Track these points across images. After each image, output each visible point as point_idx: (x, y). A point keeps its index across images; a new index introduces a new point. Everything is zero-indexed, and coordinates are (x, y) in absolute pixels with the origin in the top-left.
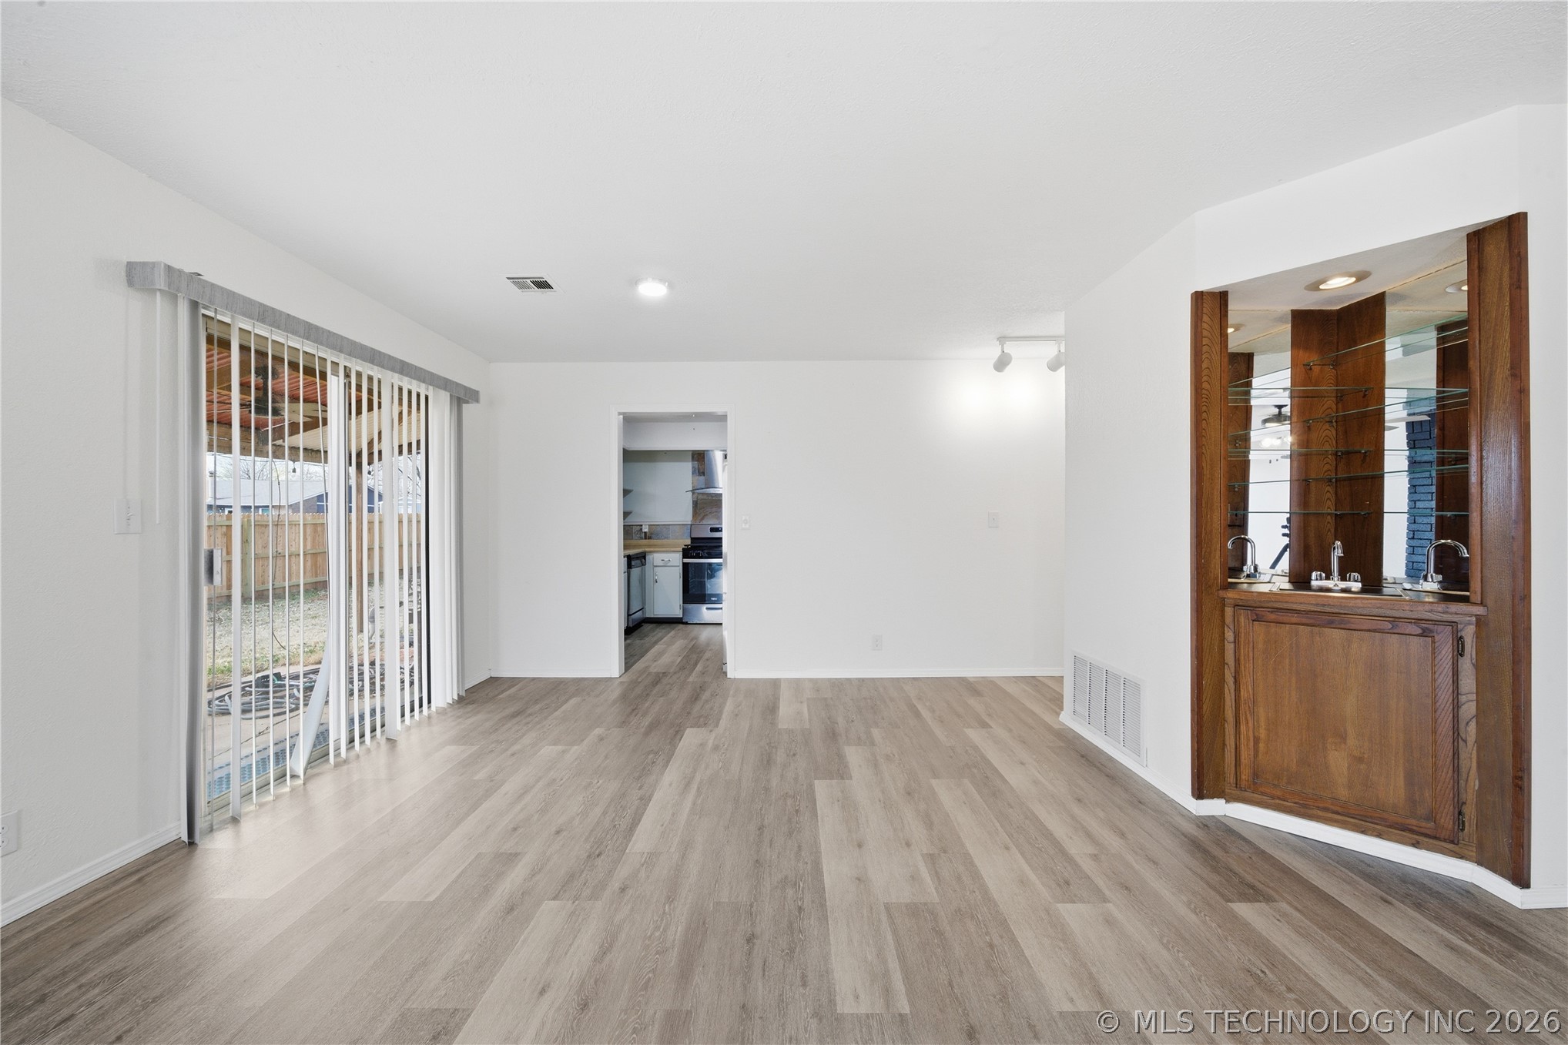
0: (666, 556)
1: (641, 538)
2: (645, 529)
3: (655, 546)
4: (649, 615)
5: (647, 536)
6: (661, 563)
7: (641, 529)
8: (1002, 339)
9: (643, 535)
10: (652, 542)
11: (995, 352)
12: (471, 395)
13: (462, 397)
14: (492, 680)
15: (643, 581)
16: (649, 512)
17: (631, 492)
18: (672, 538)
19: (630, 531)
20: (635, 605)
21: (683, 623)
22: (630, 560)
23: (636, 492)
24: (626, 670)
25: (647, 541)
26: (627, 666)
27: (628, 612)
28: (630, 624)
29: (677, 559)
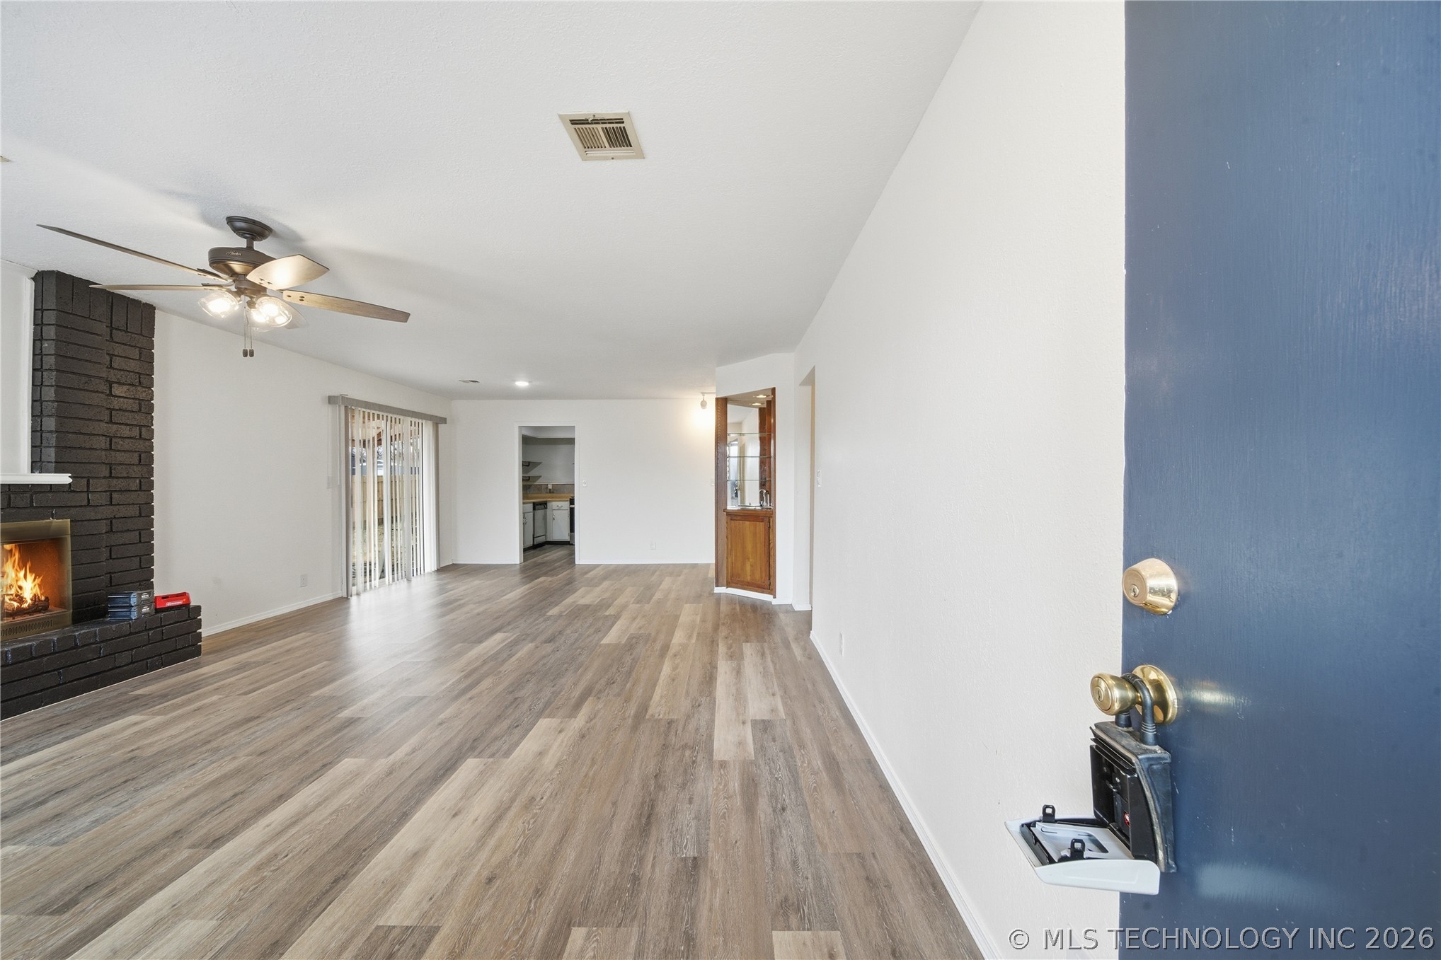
0: (561, 504)
1: (547, 493)
2: (550, 487)
3: (556, 497)
4: (549, 539)
5: (550, 491)
6: (557, 508)
7: (548, 487)
8: (703, 394)
9: (548, 491)
10: (554, 495)
11: (702, 398)
12: (444, 420)
13: (438, 421)
14: (453, 565)
15: (545, 518)
16: (552, 476)
17: (540, 463)
18: (566, 492)
19: (540, 488)
20: (539, 532)
21: (569, 544)
22: (535, 505)
23: (536, 464)
24: (524, 561)
25: (550, 495)
26: (525, 559)
27: (534, 535)
28: (535, 543)
29: (566, 505)
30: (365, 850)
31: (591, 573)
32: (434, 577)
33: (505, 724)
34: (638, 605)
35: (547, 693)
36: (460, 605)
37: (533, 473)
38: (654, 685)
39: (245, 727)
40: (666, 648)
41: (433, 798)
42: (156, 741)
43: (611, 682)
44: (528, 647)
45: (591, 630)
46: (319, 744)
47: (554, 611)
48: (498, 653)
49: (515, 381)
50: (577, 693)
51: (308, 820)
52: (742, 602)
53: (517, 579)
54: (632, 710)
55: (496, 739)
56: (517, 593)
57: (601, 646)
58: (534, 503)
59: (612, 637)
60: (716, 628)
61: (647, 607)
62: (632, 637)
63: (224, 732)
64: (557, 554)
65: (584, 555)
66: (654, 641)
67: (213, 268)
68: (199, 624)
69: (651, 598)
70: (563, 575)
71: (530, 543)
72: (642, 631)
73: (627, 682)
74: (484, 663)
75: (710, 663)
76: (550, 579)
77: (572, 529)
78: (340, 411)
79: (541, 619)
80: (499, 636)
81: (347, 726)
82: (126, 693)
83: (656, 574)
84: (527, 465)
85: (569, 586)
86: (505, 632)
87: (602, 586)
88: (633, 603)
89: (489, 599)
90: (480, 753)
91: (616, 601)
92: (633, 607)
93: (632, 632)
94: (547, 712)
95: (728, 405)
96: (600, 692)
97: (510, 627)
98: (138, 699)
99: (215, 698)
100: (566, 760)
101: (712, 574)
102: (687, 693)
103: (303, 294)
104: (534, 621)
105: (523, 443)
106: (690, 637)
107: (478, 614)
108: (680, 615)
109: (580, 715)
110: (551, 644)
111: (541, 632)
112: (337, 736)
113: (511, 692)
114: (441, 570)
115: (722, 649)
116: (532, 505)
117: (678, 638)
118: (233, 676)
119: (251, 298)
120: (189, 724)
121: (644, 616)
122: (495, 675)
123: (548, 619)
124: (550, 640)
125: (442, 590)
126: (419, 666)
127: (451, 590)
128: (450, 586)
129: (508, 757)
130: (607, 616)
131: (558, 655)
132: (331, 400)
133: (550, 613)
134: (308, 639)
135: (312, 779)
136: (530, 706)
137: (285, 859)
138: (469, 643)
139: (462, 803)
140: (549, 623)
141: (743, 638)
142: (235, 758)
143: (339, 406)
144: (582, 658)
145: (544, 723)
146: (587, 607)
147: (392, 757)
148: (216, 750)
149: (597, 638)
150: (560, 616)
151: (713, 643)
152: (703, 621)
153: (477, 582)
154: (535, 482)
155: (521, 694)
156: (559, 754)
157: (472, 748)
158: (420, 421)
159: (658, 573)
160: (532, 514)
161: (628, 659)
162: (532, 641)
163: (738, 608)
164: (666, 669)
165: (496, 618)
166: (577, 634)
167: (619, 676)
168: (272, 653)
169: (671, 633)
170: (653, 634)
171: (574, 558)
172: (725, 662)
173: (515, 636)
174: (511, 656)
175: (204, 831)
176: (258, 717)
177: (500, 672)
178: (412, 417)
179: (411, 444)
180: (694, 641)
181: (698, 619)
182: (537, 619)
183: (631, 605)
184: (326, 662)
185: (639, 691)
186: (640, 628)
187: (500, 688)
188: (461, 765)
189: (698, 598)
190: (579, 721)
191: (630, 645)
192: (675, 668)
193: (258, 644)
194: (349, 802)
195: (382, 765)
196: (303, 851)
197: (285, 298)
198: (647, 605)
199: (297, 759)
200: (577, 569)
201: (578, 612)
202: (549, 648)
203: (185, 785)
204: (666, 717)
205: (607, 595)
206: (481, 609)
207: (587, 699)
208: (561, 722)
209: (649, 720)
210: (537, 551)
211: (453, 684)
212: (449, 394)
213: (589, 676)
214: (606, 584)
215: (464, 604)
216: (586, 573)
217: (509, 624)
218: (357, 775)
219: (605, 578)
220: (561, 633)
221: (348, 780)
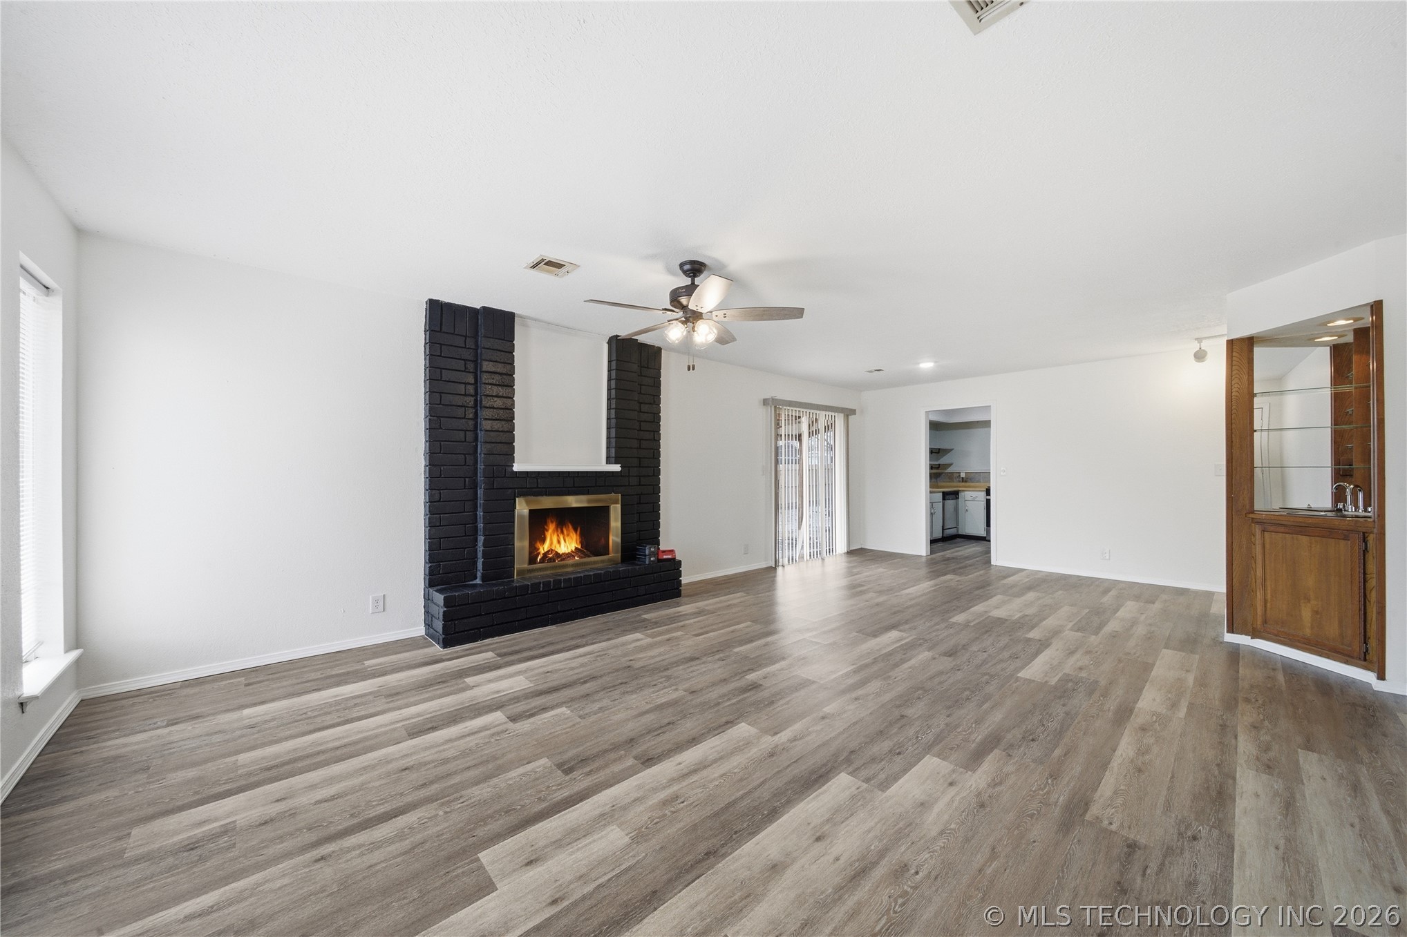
0: (974, 494)
1: (960, 481)
2: (963, 475)
3: (969, 487)
4: (961, 532)
5: (963, 480)
6: (970, 499)
7: (960, 476)
8: (1199, 340)
9: (961, 480)
10: (967, 484)
11: (1195, 347)
13: (848, 413)
14: (862, 549)
15: (956, 509)
16: (964, 464)
17: (951, 450)
18: (981, 481)
19: (951, 477)
20: (949, 524)
21: (985, 539)
22: (945, 495)
23: (946, 451)
24: (931, 554)
25: (963, 484)
26: (932, 552)
27: (943, 527)
28: (945, 535)
29: (982, 495)
30: (736, 833)
31: (1009, 579)
32: (844, 559)
33: (886, 745)
34: (1079, 634)
35: (940, 722)
36: (861, 592)
37: (944, 460)
38: (1104, 766)
39: (688, 665)
40: (1124, 713)
41: (802, 805)
42: (641, 658)
43: (1029, 737)
44: (924, 655)
45: (1006, 654)
46: (729, 699)
47: (960, 618)
48: (890, 654)
49: (919, 363)
50: (978, 736)
51: (704, 773)
52: (1293, 671)
53: (923, 571)
54: (1061, 795)
55: (873, 760)
56: (922, 588)
57: (1017, 679)
58: (943, 493)
59: (1035, 670)
60: (1230, 703)
61: (1093, 640)
62: (1066, 679)
63: (677, 663)
64: (972, 549)
65: (1002, 554)
66: (1105, 695)
67: (672, 306)
68: (680, 574)
69: (1100, 628)
70: (974, 576)
71: (938, 534)
72: (1084, 674)
73: (1056, 746)
74: (875, 661)
75: (1218, 765)
76: (958, 578)
77: (988, 524)
78: (771, 409)
79: (943, 625)
80: (894, 634)
81: (750, 690)
82: (639, 615)
83: (1111, 593)
84: (935, 452)
85: (983, 589)
86: (901, 631)
87: (1023, 598)
88: (1071, 629)
89: (890, 590)
90: (854, 771)
91: (1044, 622)
92: (1070, 635)
93: (1067, 671)
94: (936, 749)
95: (1256, 349)
96: (1012, 746)
97: (907, 626)
98: (644, 621)
99: (679, 633)
100: (954, 830)
101: (1220, 608)
102: (1168, 806)
103: (725, 312)
104: (935, 625)
105: (930, 429)
106: (1174, 706)
107: (877, 605)
108: (1153, 665)
109: (980, 770)
110: (950, 659)
111: (942, 640)
112: (745, 696)
113: (898, 707)
114: (850, 553)
115: (1245, 746)
116: (941, 494)
117: (1149, 701)
118: (694, 618)
119: (693, 323)
120: (662, 649)
121: (1088, 652)
122: (884, 679)
123: (951, 626)
124: (951, 653)
125: (850, 573)
126: (816, 647)
127: (857, 574)
128: (855, 570)
129: (883, 791)
130: (1029, 640)
131: (959, 675)
132: (765, 402)
133: (954, 620)
134: (742, 599)
135: (716, 732)
136: (917, 732)
137: (682, 805)
138: (863, 634)
139: (827, 827)
140: (951, 631)
141: (1299, 739)
142: (677, 689)
143: (771, 407)
144: (991, 688)
145: (930, 763)
146: (1000, 621)
147: (777, 738)
148: (669, 678)
149: (1012, 667)
150: (966, 625)
151: (1225, 730)
152: (1202, 682)
153: (881, 570)
154: (946, 469)
155: (910, 712)
156: (946, 817)
157: (848, 761)
158: (833, 414)
159: (1113, 593)
160: (941, 503)
161: (1058, 710)
162: (929, 649)
163: (1281, 677)
164: (1126, 747)
165: (895, 613)
166: (985, 655)
167: (1043, 733)
168: (719, 605)
169: (1137, 690)
170: (1103, 683)
171: (990, 557)
172: (1254, 772)
173: (911, 638)
174: (903, 661)
175: (644, 747)
176: (698, 658)
177: (889, 677)
178: (826, 410)
179: (825, 440)
180: (1182, 712)
181: (1190, 679)
182: (937, 624)
183: (1067, 632)
184: (749, 623)
185: (1075, 768)
186: (1081, 669)
187: (887, 697)
188: (834, 777)
189: (1189, 644)
190: (978, 779)
191: (1065, 689)
192: (1142, 751)
193: (713, 595)
194: (735, 771)
195: (768, 742)
196: (694, 804)
197: (715, 318)
198: (1094, 637)
199: (711, 707)
200: (993, 571)
201: (989, 626)
202: (947, 663)
203: (646, 701)
204: (1125, 833)
205: (1031, 611)
206: (881, 599)
207: (992, 750)
208: (954, 771)
209: (1091, 823)
210: (946, 545)
211: (842, 676)
212: (857, 387)
213: (997, 717)
214: (1031, 596)
215: (865, 590)
216: (1005, 577)
217: (906, 622)
218: (748, 743)
219: (1030, 588)
220: (964, 647)
221: (739, 746)
